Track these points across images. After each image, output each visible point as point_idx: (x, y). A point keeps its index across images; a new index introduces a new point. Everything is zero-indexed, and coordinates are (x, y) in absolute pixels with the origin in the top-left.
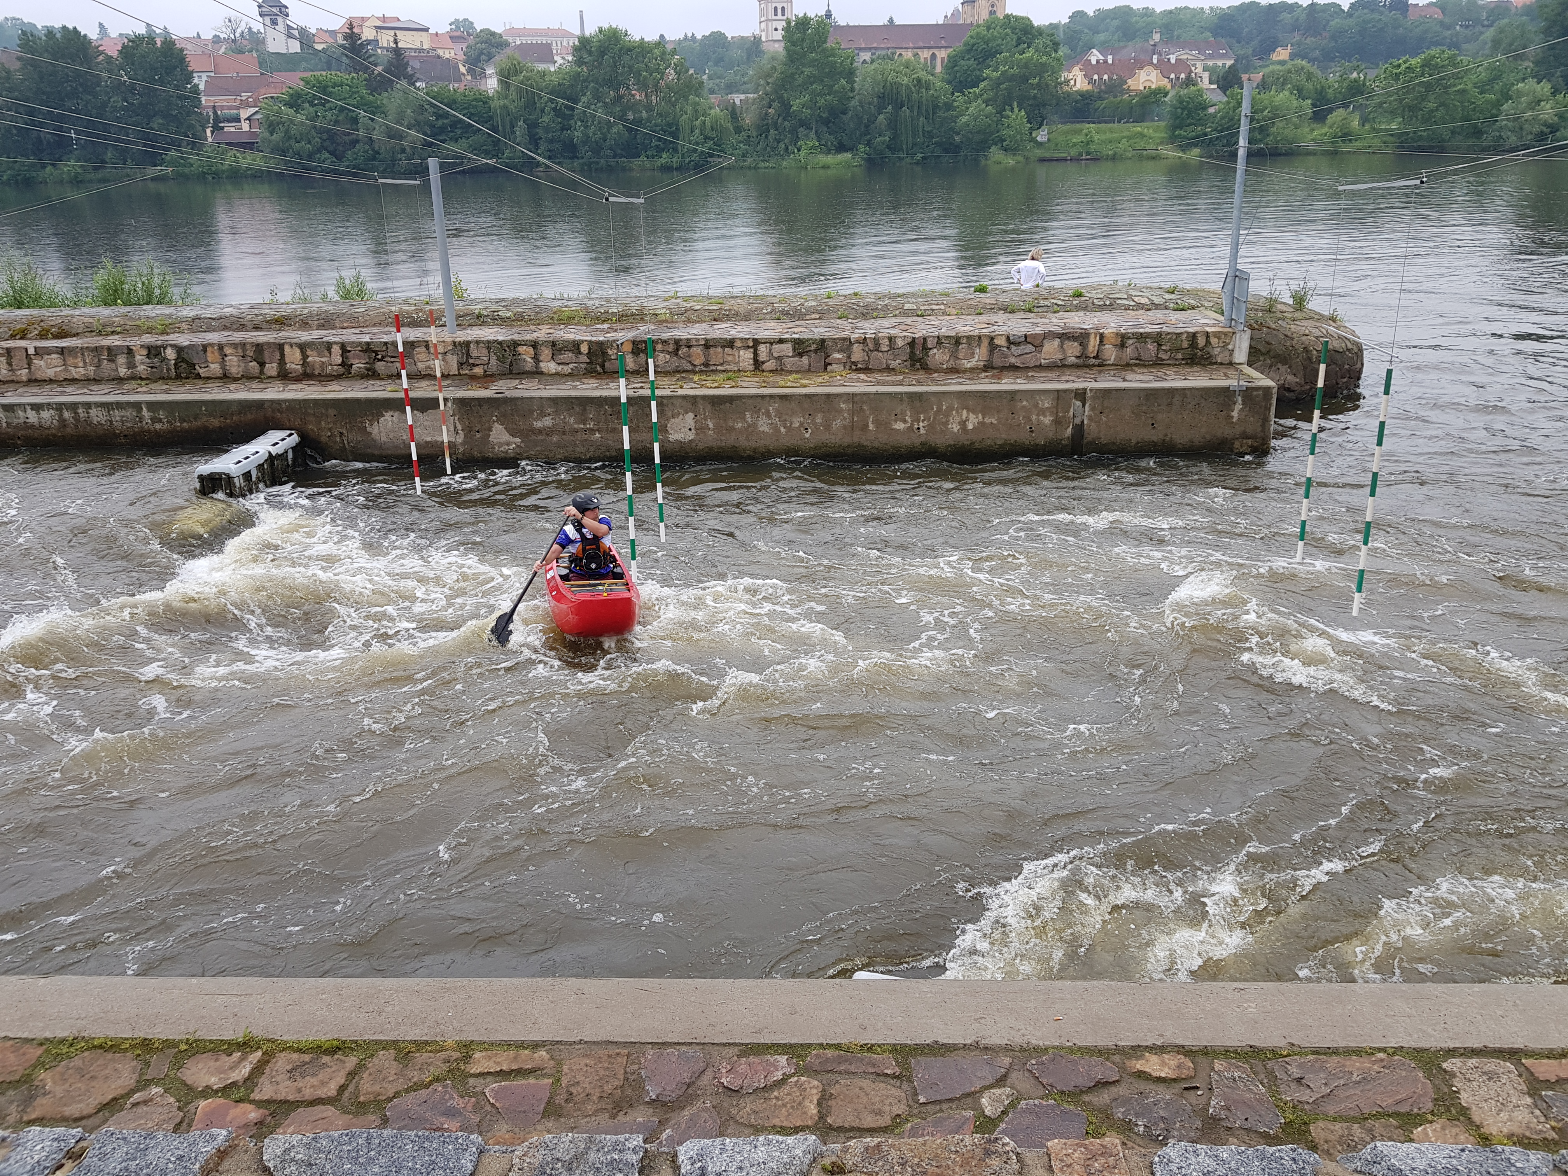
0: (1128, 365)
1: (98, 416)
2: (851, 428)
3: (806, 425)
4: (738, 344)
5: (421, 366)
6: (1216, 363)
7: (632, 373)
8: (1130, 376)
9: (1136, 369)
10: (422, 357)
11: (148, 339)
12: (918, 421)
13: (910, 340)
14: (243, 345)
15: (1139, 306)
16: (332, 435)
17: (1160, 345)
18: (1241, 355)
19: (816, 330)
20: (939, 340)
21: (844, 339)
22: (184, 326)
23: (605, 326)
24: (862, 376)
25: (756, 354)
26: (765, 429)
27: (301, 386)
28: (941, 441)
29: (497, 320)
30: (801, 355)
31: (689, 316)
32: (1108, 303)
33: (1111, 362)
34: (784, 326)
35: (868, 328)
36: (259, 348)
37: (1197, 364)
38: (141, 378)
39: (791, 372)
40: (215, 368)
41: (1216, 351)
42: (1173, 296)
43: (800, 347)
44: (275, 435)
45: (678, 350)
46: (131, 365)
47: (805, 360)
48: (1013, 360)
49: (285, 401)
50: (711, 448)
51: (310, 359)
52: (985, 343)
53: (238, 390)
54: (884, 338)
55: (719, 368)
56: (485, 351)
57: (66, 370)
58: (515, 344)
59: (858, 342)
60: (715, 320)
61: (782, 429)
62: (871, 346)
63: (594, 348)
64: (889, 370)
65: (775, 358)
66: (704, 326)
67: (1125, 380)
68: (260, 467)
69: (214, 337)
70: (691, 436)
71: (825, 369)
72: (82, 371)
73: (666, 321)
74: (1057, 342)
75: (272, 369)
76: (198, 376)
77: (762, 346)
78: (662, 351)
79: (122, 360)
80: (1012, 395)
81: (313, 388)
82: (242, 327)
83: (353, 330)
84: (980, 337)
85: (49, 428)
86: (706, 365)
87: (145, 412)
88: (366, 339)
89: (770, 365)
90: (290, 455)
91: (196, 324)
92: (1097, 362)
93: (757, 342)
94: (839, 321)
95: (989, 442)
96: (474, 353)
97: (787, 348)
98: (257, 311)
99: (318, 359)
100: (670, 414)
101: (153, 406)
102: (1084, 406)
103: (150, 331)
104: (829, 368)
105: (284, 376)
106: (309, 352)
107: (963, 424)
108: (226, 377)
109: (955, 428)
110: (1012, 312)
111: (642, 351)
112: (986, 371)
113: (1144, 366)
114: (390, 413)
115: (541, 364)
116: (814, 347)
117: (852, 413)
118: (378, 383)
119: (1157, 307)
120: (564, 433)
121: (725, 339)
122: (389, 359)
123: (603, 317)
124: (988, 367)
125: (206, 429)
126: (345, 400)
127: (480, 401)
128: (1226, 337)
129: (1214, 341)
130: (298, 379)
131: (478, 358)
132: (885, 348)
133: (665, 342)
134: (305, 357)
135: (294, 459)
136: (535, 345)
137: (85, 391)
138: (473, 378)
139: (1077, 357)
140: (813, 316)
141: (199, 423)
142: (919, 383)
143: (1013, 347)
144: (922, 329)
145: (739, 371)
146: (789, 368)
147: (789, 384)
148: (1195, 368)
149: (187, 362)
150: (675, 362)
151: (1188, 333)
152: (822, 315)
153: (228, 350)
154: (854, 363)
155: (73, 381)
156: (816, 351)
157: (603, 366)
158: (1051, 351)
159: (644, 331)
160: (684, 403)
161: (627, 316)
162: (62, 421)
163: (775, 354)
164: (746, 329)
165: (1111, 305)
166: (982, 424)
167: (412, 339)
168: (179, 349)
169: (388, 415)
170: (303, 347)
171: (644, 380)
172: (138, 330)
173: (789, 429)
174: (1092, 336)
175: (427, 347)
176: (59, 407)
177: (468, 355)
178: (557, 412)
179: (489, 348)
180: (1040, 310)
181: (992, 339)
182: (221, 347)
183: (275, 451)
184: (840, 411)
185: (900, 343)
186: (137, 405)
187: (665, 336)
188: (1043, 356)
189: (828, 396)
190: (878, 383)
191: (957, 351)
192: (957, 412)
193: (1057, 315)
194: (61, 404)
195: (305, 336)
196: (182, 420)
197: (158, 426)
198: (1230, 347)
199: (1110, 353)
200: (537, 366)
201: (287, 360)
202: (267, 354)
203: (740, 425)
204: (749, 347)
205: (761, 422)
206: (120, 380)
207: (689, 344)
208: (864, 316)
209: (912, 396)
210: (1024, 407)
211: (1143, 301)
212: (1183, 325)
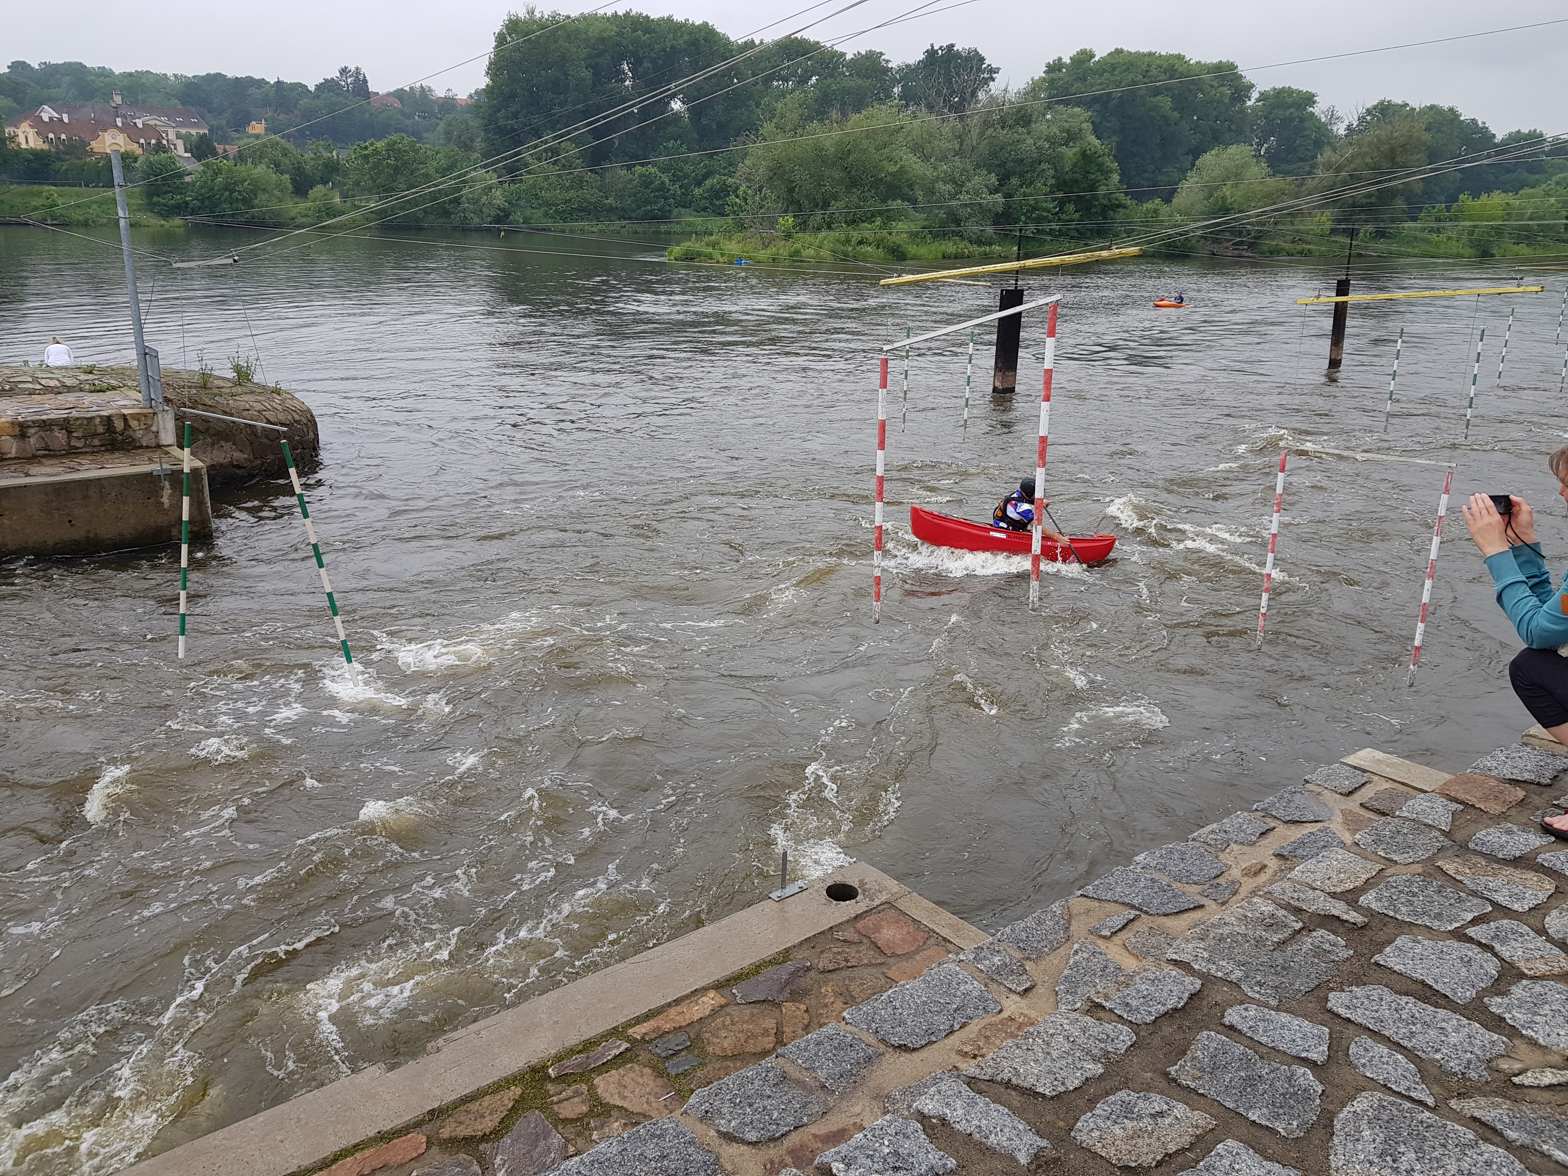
0: (35, 457)
6: (141, 447)
8: (34, 470)
9: (44, 460)
15: (47, 390)
17: (70, 432)
18: (168, 436)
33: (13, 455)
37: (118, 450)
41: (139, 434)
42: (90, 377)
67: (27, 475)
113: (56, 456)
119: (69, 389)
128: (147, 418)
129: (133, 423)
148: (118, 455)
151: (101, 417)
165: (11, 390)
198: (154, 429)
199: (9, 445)
211: (52, 383)
212: (95, 408)
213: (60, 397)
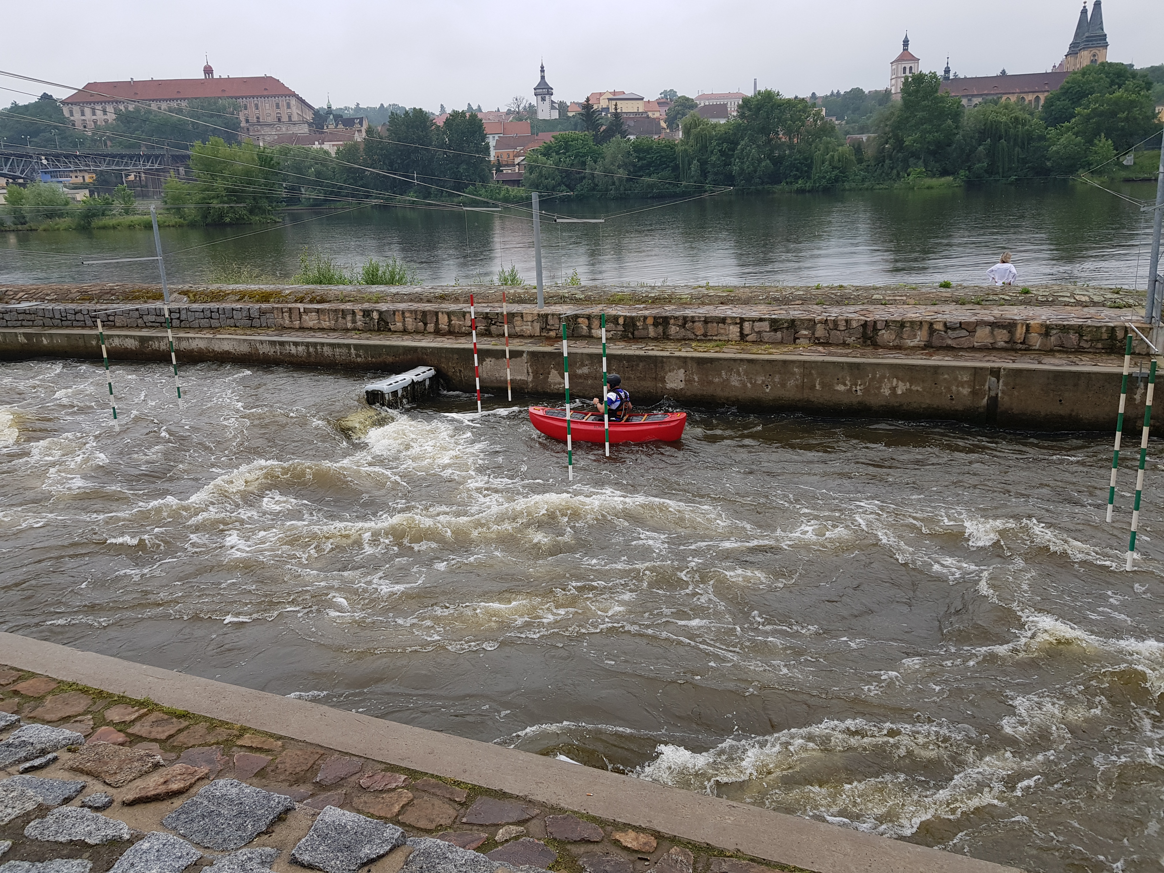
0: (1050, 350)
1: (327, 351)
2: (801, 387)
3: (767, 383)
4: (729, 321)
5: (518, 329)
6: (1132, 353)
7: (652, 339)
8: (1047, 360)
9: (1056, 354)
10: (518, 323)
11: (366, 306)
12: (856, 385)
13: (863, 322)
14: (416, 312)
15: (1078, 303)
16: (455, 371)
17: (1081, 336)
19: (791, 313)
20: (887, 324)
21: (810, 320)
22: (389, 298)
23: (642, 306)
24: (820, 349)
25: (741, 328)
26: (736, 384)
27: (443, 339)
28: (873, 401)
29: (573, 300)
30: (775, 331)
31: (702, 300)
32: (1050, 299)
33: (1037, 347)
34: (771, 308)
35: (834, 312)
36: (424, 313)
38: (359, 330)
39: (767, 343)
40: (399, 325)
42: (1116, 296)
43: (775, 325)
44: (421, 369)
45: (685, 324)
46: (354, 321)
47: (779, 334)
48: (950, 342)
49: (430, 348)
50: (696, 395)
51: (453, 322)
52: (926, 327)
53: (407, 340)
54: (842, 320)
55: (714, 338)
56: (557, 321)
57: (319, 323)
58: (576, 317)
59: (820, 322)
60: (722, 303)
61: (749, 385)
62: (831, 326)
63: (628, 320)
64: (845, 345)
65: (757, 332)
66: (711, 307)
67: (1040, 363)
68: (405, 389)
69: (402, 306)
70: (682, 385)
71: (795, 342)
72: (328, 323)
73: (686, 303)
74: (988, 329)
75: (431, 327)
76: (390, 330)
77: (747, 323)
78: (674, 325)
79: (349, 318)
80: (936, 369)
81: (450, 341)
82: (421, 300)
83: (484, 305)
84: (921, 322)
85: (301, 357)
86: (705, 335)
87: (352, 350)
88: (488, 310)
89: (752, 337)
90: (427, 383)
91: (397, 298)
92: (1023, 347)
93: (742, 320)
94: (815, 307)
95: (915, 405)
96: (551, 322)
97: (766, 326)
98: (432, 291)
99: (458, 322)
100: (667, 369)
101: (357, 347)
102: (998, 382)
103: (369, 301)
104: (797, 341)
105: (438, 332)
106: (453, 318)
107: (893, 389)
108: (405, 331)
109: (887, 392)
110: (963, 304)
111: (660, 324)
112: (924, 349)
113: (1066, 352)
114: (490, 359)
115: (593, 331)
116: (786, 325)
117: (803, 376)
118: (489, 339)
119: (1095, 304)
120: (596, 379)
121: (719, 317)
122: (498, 324)
123: (643, 300)
124: (926, 347)
125: (385, 363)
126: (464, 349)
127: (544, 354)
129: (1131, 334)
130: (444, 335)
131: (553, 325)
132: (843, 328)
133: (676, 318)
134: (450, 321)
135: (430, 386)
136: (589, 317)
137: (326, 336)
138: (548, 338)
139: (1006, 342)
140: (797, 302)
141: (381, 359)
142: (863, 356)
143: (950, 332)
144: (879, 314)
145: (729, 341)
146: (766, 340)
147: (760, 352)
148: (1113, 357)
149: (384, 321)
150: (683, 333)
152: (804, 301)
153: (407, 315)
154: (817, 338)
155: (322, 329)
156: (787, 328)
157: (633, 334)
158: (982, 336)
159: (669, 310)
160: (678, 362)
161: (660, 299)
162: (308, 353)
163: (756, 330)
164: (740, 311)
165: (1052, 301)
166: (909, 390)
167: (514, 311)
168: (380, 313)
169: (488, 360)
170: (449, 314)
171: (658, 344)
172: (362, 300)
173: (754, 385)
174: (1019, 326)
175: (522, 317)
176: (307, 345)
177: (547, 324)
178: (592, 364)
179: (560, 319)
180: (987, 303)
181: (931, 324)
182: (403, 312)
183: (416, 379)
184: (793, 374)
185: (854, 324)
186: (348, 346)
187: (678, 314)
188: (976, 340)
189: (785, 362)
190: (830, 354)
191: (901, 333)
192: (889, 380)
193: (1000, 308)
194: (308, 343)
195: (453, 307)
196: (372, 357)
197: (359, 360)
199: (1036, 340)
200: (590, 332)
201: (440, 322)
202: (428, 317)
203: (717, 380)
204: (736, 323)
205: (733, 379)
206: (347, 330)
207: (693, 320)
208: (838, 303)
209: (851, 365)
210: (945, 379)
211: (1083, 299)
212: (1107, 320)
213: (1086, 309)
